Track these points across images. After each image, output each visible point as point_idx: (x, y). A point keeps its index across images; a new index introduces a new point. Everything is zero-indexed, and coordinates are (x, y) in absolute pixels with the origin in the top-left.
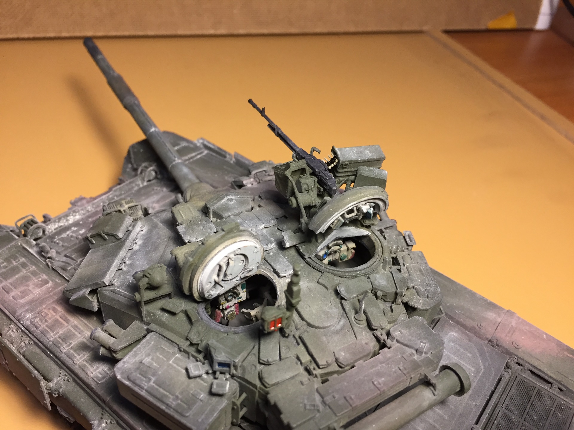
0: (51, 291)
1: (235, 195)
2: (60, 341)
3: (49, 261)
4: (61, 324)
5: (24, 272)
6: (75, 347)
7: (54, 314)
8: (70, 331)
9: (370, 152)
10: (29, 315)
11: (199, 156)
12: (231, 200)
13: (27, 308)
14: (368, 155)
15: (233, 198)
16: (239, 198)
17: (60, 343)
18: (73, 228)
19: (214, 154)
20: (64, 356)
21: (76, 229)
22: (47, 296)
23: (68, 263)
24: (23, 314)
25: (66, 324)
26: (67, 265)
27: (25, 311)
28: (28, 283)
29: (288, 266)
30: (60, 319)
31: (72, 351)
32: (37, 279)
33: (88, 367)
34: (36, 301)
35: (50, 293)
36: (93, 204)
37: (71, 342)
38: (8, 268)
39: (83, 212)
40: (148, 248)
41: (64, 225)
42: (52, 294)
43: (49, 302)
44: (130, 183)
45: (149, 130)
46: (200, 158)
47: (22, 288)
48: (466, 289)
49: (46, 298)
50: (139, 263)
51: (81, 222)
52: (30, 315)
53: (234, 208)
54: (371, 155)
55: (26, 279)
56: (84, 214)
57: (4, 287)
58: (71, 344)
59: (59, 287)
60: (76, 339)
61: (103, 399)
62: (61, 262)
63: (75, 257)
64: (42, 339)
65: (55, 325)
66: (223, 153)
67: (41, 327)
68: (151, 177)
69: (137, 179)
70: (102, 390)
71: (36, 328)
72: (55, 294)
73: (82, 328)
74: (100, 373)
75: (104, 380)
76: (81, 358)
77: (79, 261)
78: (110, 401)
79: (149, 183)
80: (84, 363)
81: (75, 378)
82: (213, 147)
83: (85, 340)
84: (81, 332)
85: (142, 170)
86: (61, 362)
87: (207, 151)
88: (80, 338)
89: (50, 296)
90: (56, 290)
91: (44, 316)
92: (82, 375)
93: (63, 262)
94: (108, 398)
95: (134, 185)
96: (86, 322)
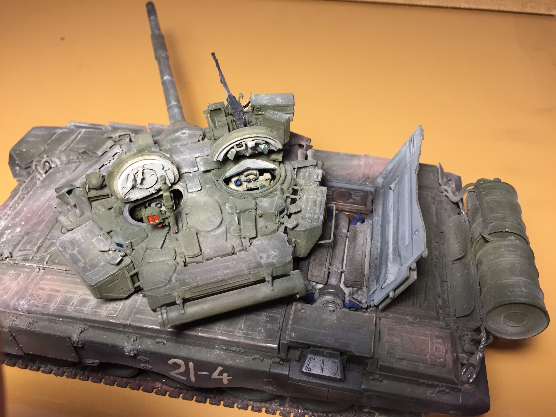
0: (27, 279)
2: (63, 306)
3: (8, 260)
4: (55, 295)
6: (78, 304)
7: (44, 292)
8: (66, 297)
10: (22, 302)
11: (79, 136)
13: (16, 298)
19: (92, 130)
20: (74, 314)
22: (27, 283)
24: (16, 304)
25: (59, 294)
26: (26, 256)
27: (16, 301)
28: (3, 282)
30: (51, 293)
32: (8, 276)
33: (99, 311)
34: (20, 291)
37: (72, 302)
42: (29, 280)
43: (32, 287)
46: (81, 137)
49: (27, 285)
59: (32, 274)
60: (75, 299)
61: (124, 326)
62: (19, 257)
63: (30, 247)
64: (46, 312)
65: (50, 298)
66: (98, 127)
67: (39, 304)
68: (47, 168)
69: (35, 174)
70: (120, 320)
71: (36, 307)
72: (32, 280)
73: (74, 291)
74: (111, 310)
75: (117, 313)
76: (88, 308)
77: (35, 249)
78: (131, 323)
79: (47, 174)
80: (94, 310)
81: (91, 324)
82: (86, 125)
83: (82, 297)
84: (75, 293)
85: (36, 165)
86: (73, 320)
87: (84, 130)
88: (77, 297)
89: (30, 282)
90: (32, 276)
91: (36, 296)
92: (97, 319)
93: (20, 256)
94: (128, 322)
95: (35, 180)
96: (74, 286)
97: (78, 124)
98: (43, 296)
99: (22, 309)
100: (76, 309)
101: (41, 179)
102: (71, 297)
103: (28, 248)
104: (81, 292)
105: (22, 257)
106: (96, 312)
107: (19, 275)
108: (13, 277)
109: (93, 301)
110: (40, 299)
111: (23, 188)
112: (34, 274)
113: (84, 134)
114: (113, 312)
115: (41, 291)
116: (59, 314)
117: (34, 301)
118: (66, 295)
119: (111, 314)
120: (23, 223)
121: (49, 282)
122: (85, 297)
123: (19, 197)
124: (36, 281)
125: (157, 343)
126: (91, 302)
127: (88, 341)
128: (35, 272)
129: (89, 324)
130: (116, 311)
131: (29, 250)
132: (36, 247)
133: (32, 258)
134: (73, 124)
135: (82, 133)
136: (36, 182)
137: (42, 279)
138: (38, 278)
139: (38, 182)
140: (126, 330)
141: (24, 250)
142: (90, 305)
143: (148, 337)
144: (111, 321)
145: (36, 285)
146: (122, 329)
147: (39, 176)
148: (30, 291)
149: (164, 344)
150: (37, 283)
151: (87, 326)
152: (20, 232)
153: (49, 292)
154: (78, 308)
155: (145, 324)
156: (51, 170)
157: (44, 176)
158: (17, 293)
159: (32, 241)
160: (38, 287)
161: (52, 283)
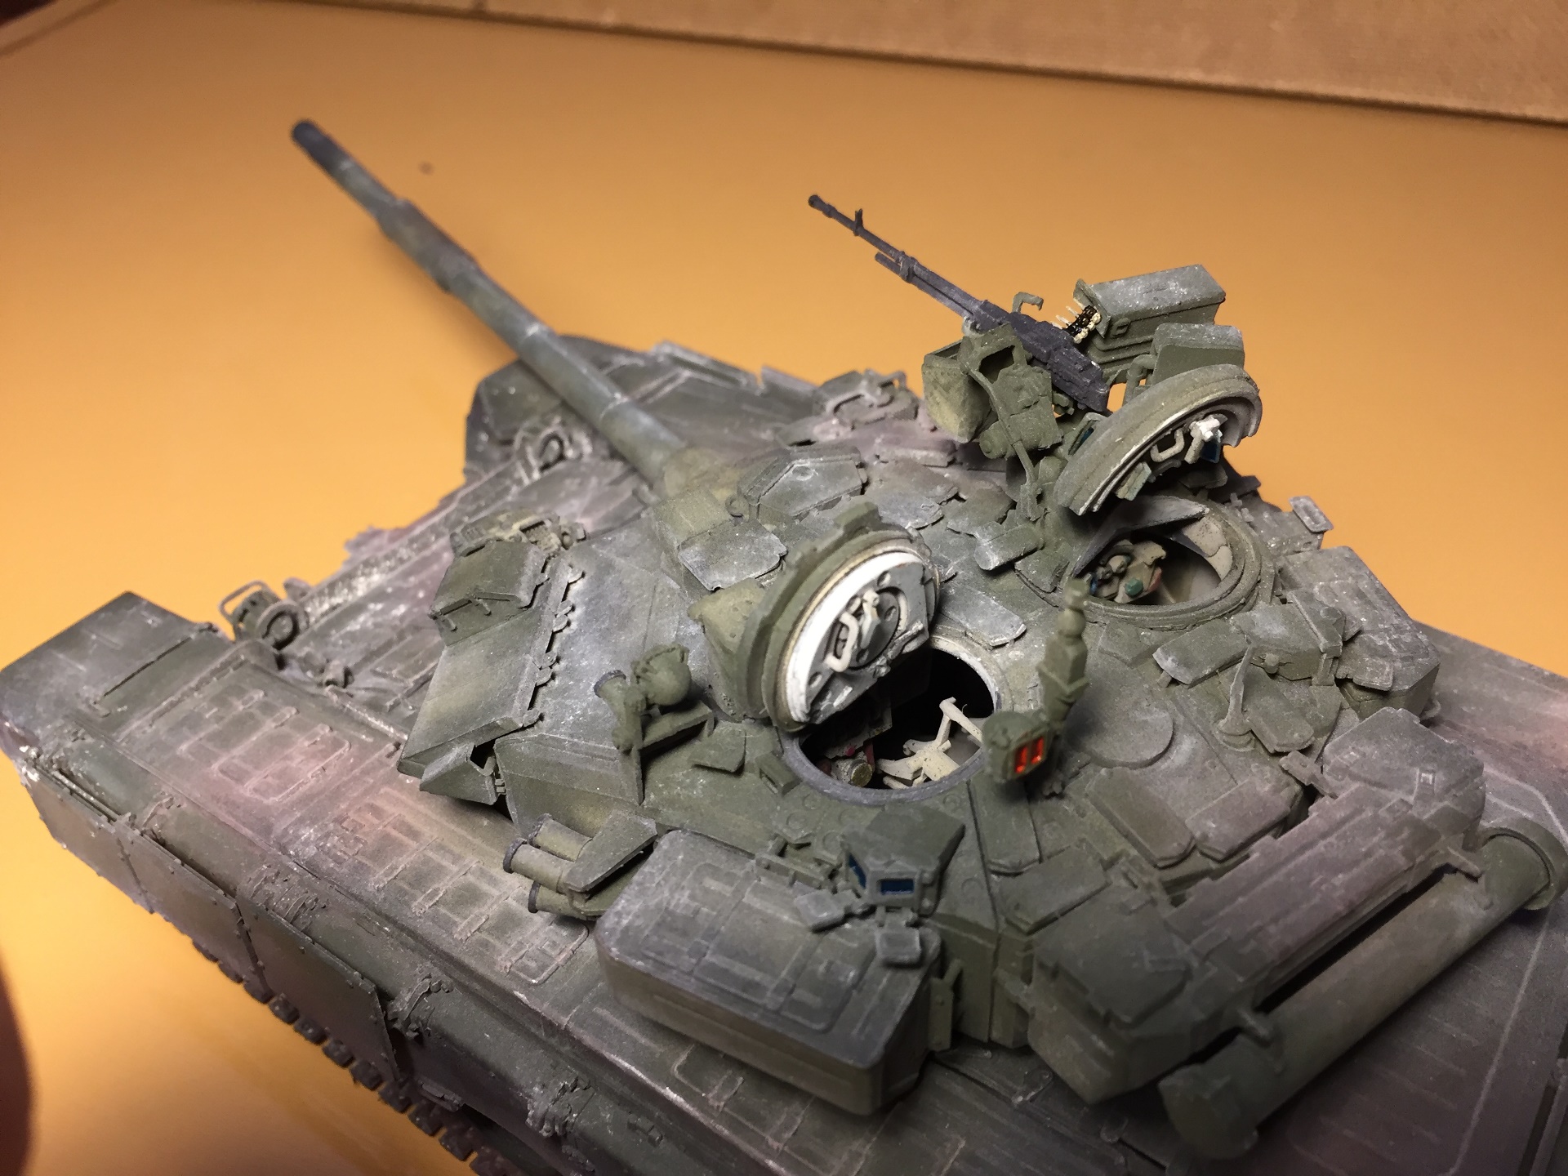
0: (353, 767)
1: (811, 457)
2: (406, 887)
3: (331, 690)
4: (401, 844)
5: (269, 726)
6: (449, 898)
7: (376, 821)
8: (427, 861)
9: (1183, 285)
10: (308, 833)
11: (668, 389)
12: (803, 471)
13: (298, 814)
14: (1178, 292)
15: (808, 463)
16: (823, 465)
17: (406, 893)
18: (372, 606)
19: (708, 378)
20: (425, 927)
21: (379, 606)
22: (345, 779)
23: (385, 691)
24: (291, 832)
25: (413, 844)
26: (381, 695)
27: (294, 824)
28: (288, 752)
29: (1005, 618)
30: (394, 833)
31: (443, 910)
32: (308, 738)
33: (494, 947)
34: (319, 794)
35: (352, 770)
36: (412, 541)
37: (436, 886)
38: (226, 720)
39: (388, 563)
40: (603, 622)
41: (345, 601)
42: (357, 771)
43: (355, 795)
44: (499, 476)
45: (524, 333)
46: (673, 391)
47: (275, 766)
48: (1475, 647)
49: (345, 784)
50: (589, 664)
51: (390, 590)
52: (312, 831)
53: (818, 490)
54: (1185, 291)
55: (279, 742)
56: (391, 569)
57: (226, 770)
58: (436, 891)
59: (373, 754)
60: (448, 878)
61: (551, 1027)
62: (363, 692)
63: (400, 673)
64: (355, 891)
65: (385, 848)
66: (731, 374)
67: (346, 858)
68: (551, 457)
69: (513, 464)
70: (542, 1003)
71: (335, 861)
72: (366, 772)
73: (457, 850)
74: (531, 958)
75: (545, 975)
76: (470, 925)
77: (411, 683)
78: (571, 1026)
79: (546, 473)
80: (484, 936)
81: (464, 979)
82: (701, 362)
83: (471, 878)
84: (457, 859)
85: (524, 440)
86: (423, 946)
87: (687, 374)
88: (458, 872)
89: (355, 779)
90: (367, 762)
91: (350, 829)
92: (482, 970)
93: (367, 689)
94: (565, 1021)
95: (508, 482)
96: (463, 833)
97: (679, 354)
98: (367, 834)
99: (297, 855)
100: (438, 913)
101: (527, 482)
102: (441, 867)
104: (472, 861)
105: (371, 694)
106: (486, 945)
107: (337, 744)
108: (320, 747)
109: (492, 904)
110: (357, 840)
111: (467, 495)
112: (376, 755)
113: (684, 385)
114: (533, 965)
115: (369, 816)
116: (385, 908)
117: (339, 840)
118: (430, 854)
119: (525, 969)
120: (421, 595)
121: (404, 797)
122: (477, 883)
123: (447, 518)
124: (372, 781)
125: (633, 1127)
126: (486, 907)
127: (436, 1029)
128: (383, 751)
129: (457, 974)
130: (542, 968)
131: (395, 680)
132: (417, 677)
133: (392, 707)
134: (667, 350)
135: (680, 381)
136: (507, 490)
137: (388, 781)
138: (382, 772)
139: (515, 489)
140: (553, 1041)
141: (383, 675)
142: (478, 917)
143: (610, 1093)
144: (517, 993)
145: (366, 792)
146: (542, 1034)
147: (521, 473)
148: (343, 806)
149: (651, 1141)
150: (373, 786)
151: (449, 980)
152: (402, 618)
153: (389, 829)
155: (611, 1047)
156: (560, 466)
157: (536, 475)
158: (304, 800)
159: (414, 655)
160: (368, 800)
161: (411, 803)
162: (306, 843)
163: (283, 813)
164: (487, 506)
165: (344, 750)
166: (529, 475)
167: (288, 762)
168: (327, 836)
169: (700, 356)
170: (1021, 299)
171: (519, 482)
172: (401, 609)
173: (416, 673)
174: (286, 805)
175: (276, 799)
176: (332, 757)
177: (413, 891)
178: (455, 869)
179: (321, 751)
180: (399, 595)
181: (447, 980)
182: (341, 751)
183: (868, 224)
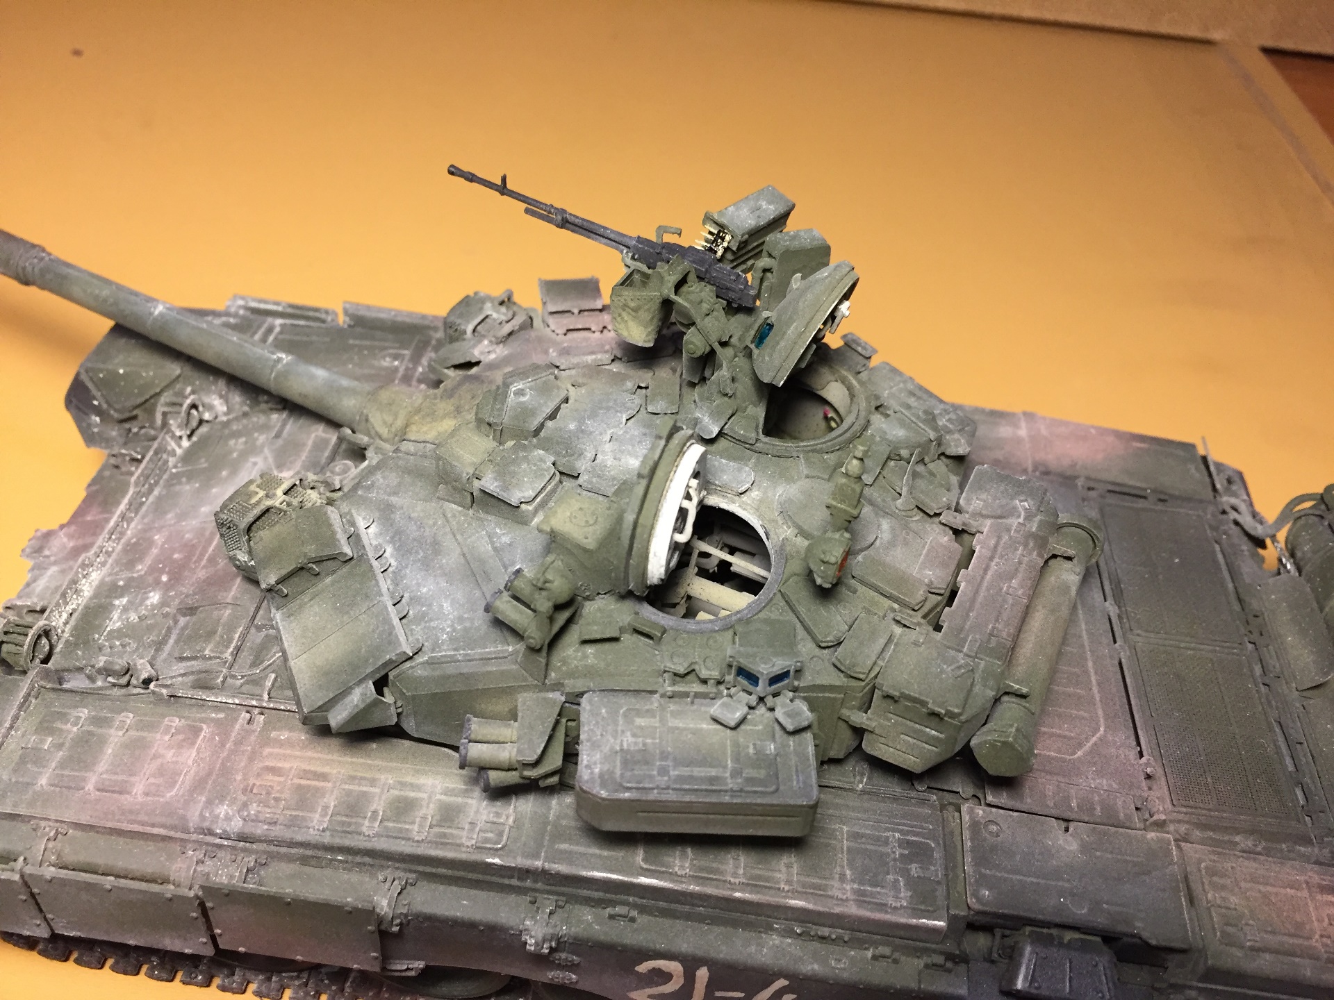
0: (223, 742)
2: (347, 819)
3: (156, 686)
4: (317, 789)
5: (115, 737)
6: (389, 813)
7: (282, 779)
8: (349, 793)
9: (770, 203)
10: (222, 810)
13: (202, 799)
15: (520, 386)
16: (532, 384)
17: (350, 824)
18: (117, 602)
20: (381, 843)
21: (125, 600)
22: (223, 755)
24: (207, 815)
25: (327, 785)
27: (205, 808)
28: (152, 752)
30: (303, 782)
32: (165, 734)
33: (452, 834)
34: (209, 774)
35: (224, 746)
37: (372, 808)
38: (67, 745)
39: (98, 560)
41: (78, 605)
42: (229, 746)
43: (243, 764)
47: (150, 767)
49: (228, 758)
51: (121, 583)
52: (226, 807)
53: (539, 404)
54: (772, 207)
55: (136, 748)
56: (103, 564)
57: (101, 787)
58: (375, 812)
59: (233, 726)
60: (377, 798)
61: (525, 873)
62: (180, 679)
63: (212, 651)
64: (299, 838)
65: (304, 798)
66: (311, 314)
67: (278, 816)
68: (194, 423)
69: (164, 439)
70: (515, 858)
71: (270, 824)
72: (239, 743)
73: (368, 775)
74: (485, 831)
75: (505, 838)
76: (421, 826)
77: (228, 655)
78: (547, 866)
79: (194, 439)
80: (436, 830)
81: (428, 869)
82: (280, 309)
83: (396, 792)
84: (373, 782)
85: (165, 414)
86: (377, 858)
87: (279, 321)
88: (382, 792)
89: (232, 752)
90: (233, 735)
91: (264, 793)
92: (450, 854)
93: (182, 675)
94: (538, 864)
95: (165, 456)
96: (362, 760)
97: (254, 305)
98: (281, 792)
99: (225, 831)
100: (386, 827)
101: (179, 451)
102: (365, 792)
103: (207, 652)
104: (387, 779)
105: (191, 678)
106: (444, 835)
107: (196, 731)
108: (181, 737)
109: (428, 804)
110: (277, 800)
111: (138, 478)
112: (237, 727)
113: (281, 333)
114: (490, 835)
115: (270, 777)
116: (338, 841)
117: (258, 806)
118: (347, 787)
119: (487, 840)
120: (164, 578)
121: (288, 752)
122: (402, 793)
123: (130, 504)
124: (249, 748)
125: (612, 917)
126: (424, 809)
127: (418, 916)
128: (240, 721)
129: (421, 868)
130: (501, 834)
131: (210, 658)
132: (231, 649)
133: (223, 682)
134: (241, 302)
135: (277, 329)
136: (167, 462)
137: (265, 741)
138: (253, 738)
139: (172, 461)
140: (528, 883)
141: (194, 658)
142: (424, 818)
143: (587, 901)
144: (490, 860)
145: (251, 759)
146: (515, 882)
147: (172, 444)
148: (239, 777)
149: (633, 920)
150: (253, 752)
151: (414, 876)
152: (163, 603)
153: (297, 781)
154: (391, 825)
155: (585, 868)
156: (204, 429)
157: (186, 443)
158: (199, 785)
159: (215, 632)
160: (258, 765)
161: (298, 753)
162: (228, 819)
163: (187, 803)
164: (156, 483)
165: (206, 730)
166: (180, 446)
167: (159, 761)
168: (245, 805)
169: (277, 304)
170: (662, 230)
171: (173, 453)
172: (154, 598)
173: (228, 647)
174: (183, 795)
175: (173, 793)
176: (199, 741)
177: (354, 820)
178: (377, 790)
179: (184, 740)
180: (137, 587)
181: (412, 877)
182: (203, 733)
183: (510, 185)
